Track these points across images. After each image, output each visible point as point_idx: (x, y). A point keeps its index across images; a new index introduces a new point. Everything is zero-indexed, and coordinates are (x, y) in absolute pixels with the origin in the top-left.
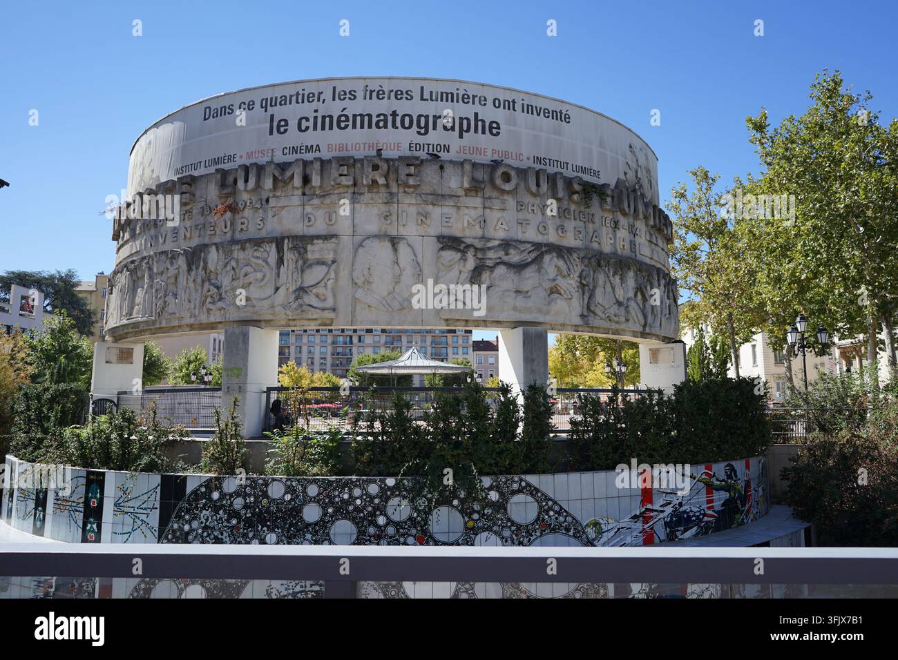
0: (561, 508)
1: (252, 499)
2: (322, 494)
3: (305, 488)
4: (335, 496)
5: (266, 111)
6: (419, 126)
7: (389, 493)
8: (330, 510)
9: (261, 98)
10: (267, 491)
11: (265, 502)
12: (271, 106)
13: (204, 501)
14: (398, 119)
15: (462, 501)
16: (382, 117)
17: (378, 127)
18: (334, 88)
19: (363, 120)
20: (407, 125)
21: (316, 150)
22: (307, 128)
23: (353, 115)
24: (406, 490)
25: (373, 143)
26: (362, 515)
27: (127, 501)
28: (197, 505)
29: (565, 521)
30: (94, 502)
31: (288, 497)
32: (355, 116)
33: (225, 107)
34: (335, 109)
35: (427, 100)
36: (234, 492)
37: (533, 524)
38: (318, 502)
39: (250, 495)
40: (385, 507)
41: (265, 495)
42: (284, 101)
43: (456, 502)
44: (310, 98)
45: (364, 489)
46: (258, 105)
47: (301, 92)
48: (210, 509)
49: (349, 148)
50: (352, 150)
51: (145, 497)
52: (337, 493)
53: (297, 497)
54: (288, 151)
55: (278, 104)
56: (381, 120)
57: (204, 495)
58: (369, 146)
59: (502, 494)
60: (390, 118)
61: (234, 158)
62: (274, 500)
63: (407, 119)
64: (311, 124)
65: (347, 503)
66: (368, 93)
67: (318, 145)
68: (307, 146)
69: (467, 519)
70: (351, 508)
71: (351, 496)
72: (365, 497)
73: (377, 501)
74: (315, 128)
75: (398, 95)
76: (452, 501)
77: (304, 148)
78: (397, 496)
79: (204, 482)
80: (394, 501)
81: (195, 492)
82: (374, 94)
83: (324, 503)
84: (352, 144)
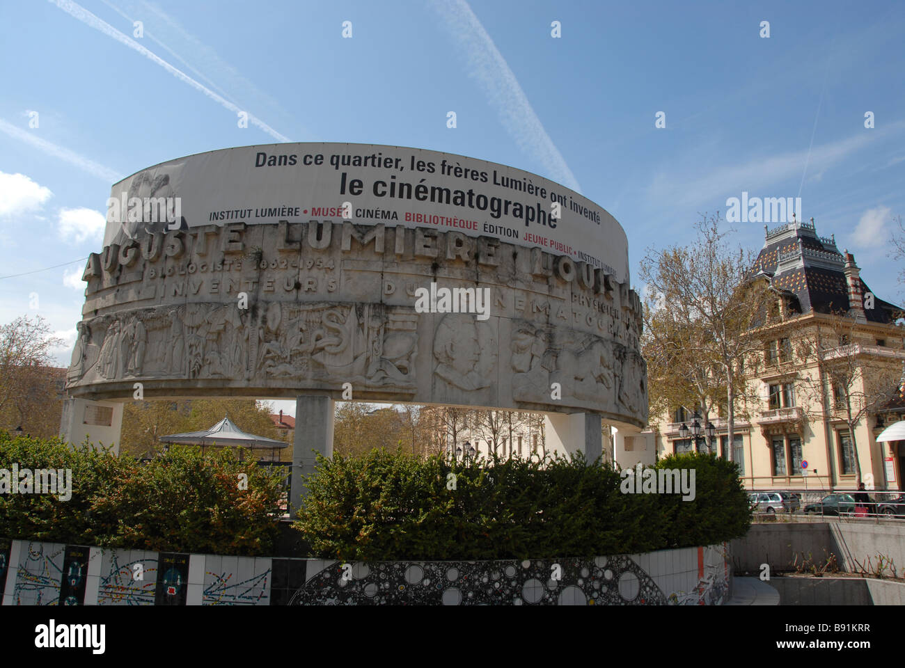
0: (654, 584)
1: (387, 585)
2: (462, 578)
3: (445, 572)
4: (475, 580)
5: (337, 168)
6: (492, 209)
7: (525, 575)
8: (470, 595)
9: (332, 155)
10: (403, 577)
11: (402, 588)
12: (343, 164)
13: (329, 588)
14: (474, 198)
15: (586, 580)
16: (459, 194)
17: (456, 203)
18: (413, 158)
19: (440, 194)
20: (482, 205)
21: (393, 217)
22: (384, 193)
23: (432, 188)
24: (539, 572)
25: (451, 219)
26: (500, 598)
27: (225, 589)
28: (319, 593)
29: (656, 595)
30: (172, 591)
31: (426, 582)
32: (433, 189)
33: (286, 157)
34: (414, 178)
35: (499, 184)
36: (366, 578)
37: (635, 600)
38: (458, 586)
39: (384, 581)
40: (521, 589)
41: (402, 580)
42: (358, 161)
43: (580, 582)
44: (387, 163)
45: (502, 572)
46: (327, 160)
47: (377, 156)
48: (336, 598)
49: (428, 219)
50: (430, 222)
51: (251, 584)
52: (476, 577)
53: (437, 581)
54: (362, 213)
55: (351, 163)
56: (459, 197)
57: (327, 582)
58: (447, 221)
59: (614, 573)
60: (467, 197)
61: (296, 212)
62: (412, 585)
63: (482, 200)
64: (388, 189)
65: (487, 586)
66: (446, 168)
67: (395, 213)
68: (383, 212)
69: (589, 598)
70: (490, 592)
71: (490, 580)
72: (503, 580)
73: (514, 584)
74: (392, 195)
75: (474, 174)
76: (577, 581)
77: (380, 213)
78: (531, 578)
79: (329, 567)
80: (530, 583)
81: (317, 579)
82: (452, 171)
83: (464, 587)
84: (431, 216)
